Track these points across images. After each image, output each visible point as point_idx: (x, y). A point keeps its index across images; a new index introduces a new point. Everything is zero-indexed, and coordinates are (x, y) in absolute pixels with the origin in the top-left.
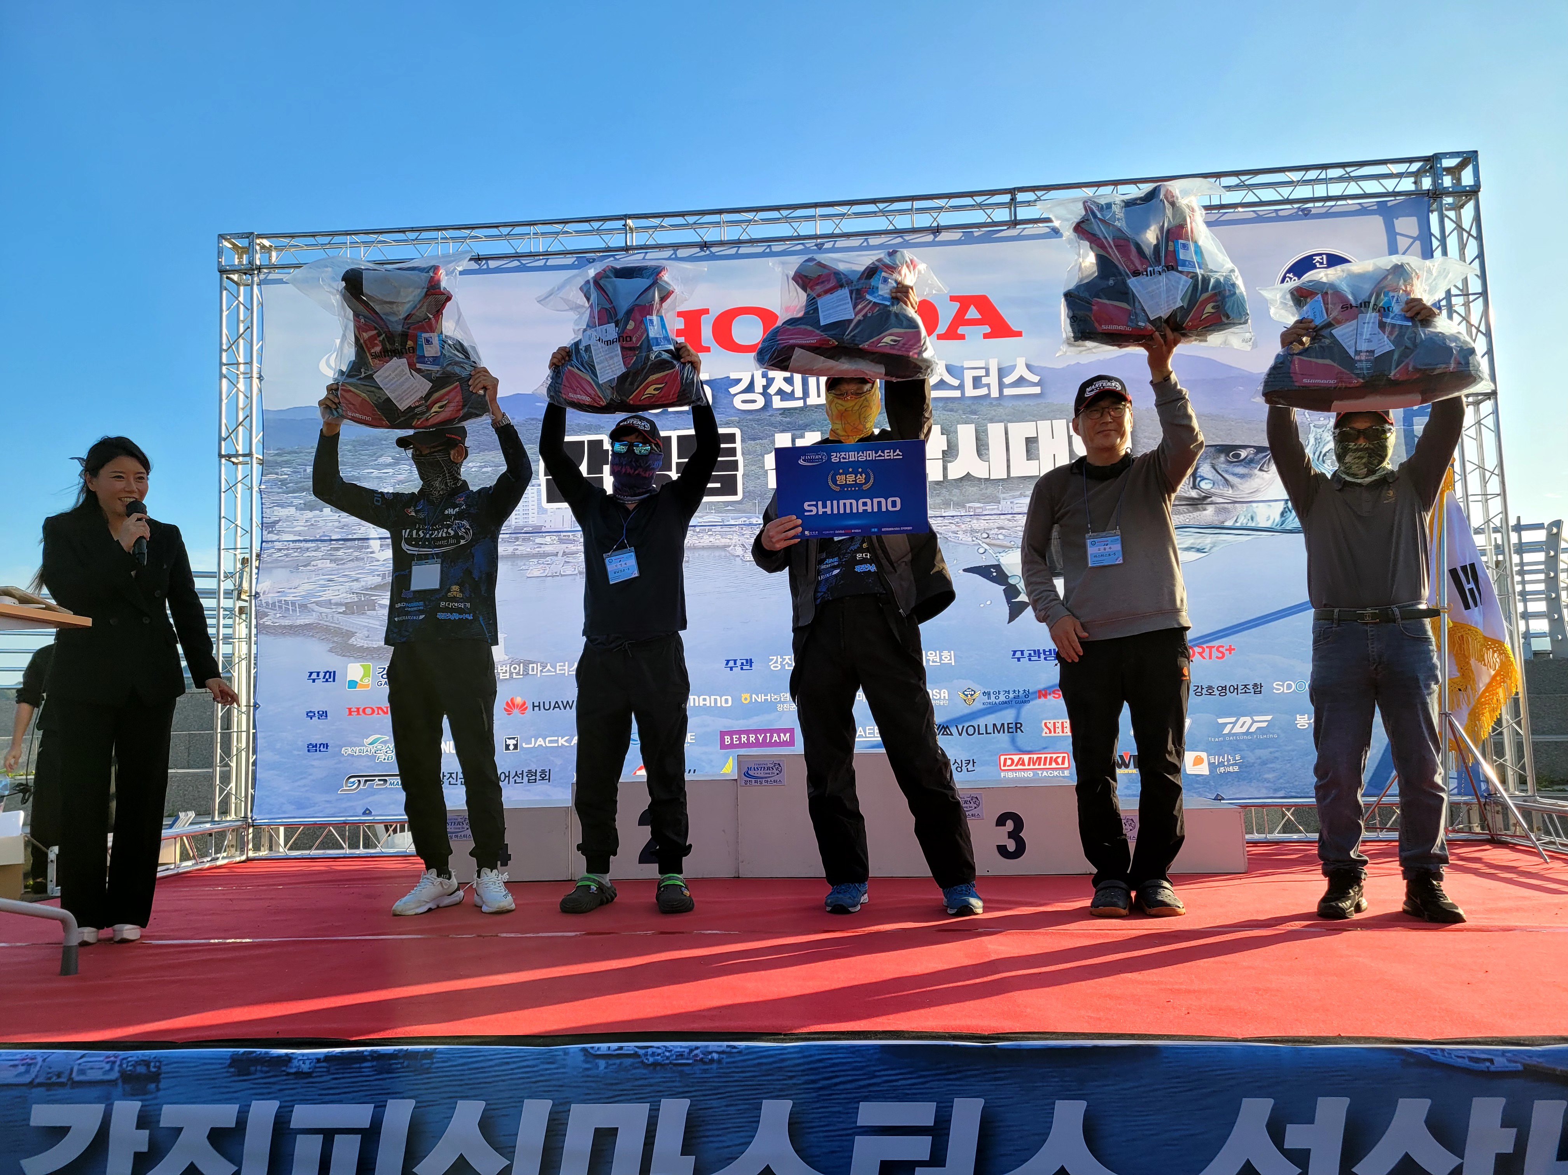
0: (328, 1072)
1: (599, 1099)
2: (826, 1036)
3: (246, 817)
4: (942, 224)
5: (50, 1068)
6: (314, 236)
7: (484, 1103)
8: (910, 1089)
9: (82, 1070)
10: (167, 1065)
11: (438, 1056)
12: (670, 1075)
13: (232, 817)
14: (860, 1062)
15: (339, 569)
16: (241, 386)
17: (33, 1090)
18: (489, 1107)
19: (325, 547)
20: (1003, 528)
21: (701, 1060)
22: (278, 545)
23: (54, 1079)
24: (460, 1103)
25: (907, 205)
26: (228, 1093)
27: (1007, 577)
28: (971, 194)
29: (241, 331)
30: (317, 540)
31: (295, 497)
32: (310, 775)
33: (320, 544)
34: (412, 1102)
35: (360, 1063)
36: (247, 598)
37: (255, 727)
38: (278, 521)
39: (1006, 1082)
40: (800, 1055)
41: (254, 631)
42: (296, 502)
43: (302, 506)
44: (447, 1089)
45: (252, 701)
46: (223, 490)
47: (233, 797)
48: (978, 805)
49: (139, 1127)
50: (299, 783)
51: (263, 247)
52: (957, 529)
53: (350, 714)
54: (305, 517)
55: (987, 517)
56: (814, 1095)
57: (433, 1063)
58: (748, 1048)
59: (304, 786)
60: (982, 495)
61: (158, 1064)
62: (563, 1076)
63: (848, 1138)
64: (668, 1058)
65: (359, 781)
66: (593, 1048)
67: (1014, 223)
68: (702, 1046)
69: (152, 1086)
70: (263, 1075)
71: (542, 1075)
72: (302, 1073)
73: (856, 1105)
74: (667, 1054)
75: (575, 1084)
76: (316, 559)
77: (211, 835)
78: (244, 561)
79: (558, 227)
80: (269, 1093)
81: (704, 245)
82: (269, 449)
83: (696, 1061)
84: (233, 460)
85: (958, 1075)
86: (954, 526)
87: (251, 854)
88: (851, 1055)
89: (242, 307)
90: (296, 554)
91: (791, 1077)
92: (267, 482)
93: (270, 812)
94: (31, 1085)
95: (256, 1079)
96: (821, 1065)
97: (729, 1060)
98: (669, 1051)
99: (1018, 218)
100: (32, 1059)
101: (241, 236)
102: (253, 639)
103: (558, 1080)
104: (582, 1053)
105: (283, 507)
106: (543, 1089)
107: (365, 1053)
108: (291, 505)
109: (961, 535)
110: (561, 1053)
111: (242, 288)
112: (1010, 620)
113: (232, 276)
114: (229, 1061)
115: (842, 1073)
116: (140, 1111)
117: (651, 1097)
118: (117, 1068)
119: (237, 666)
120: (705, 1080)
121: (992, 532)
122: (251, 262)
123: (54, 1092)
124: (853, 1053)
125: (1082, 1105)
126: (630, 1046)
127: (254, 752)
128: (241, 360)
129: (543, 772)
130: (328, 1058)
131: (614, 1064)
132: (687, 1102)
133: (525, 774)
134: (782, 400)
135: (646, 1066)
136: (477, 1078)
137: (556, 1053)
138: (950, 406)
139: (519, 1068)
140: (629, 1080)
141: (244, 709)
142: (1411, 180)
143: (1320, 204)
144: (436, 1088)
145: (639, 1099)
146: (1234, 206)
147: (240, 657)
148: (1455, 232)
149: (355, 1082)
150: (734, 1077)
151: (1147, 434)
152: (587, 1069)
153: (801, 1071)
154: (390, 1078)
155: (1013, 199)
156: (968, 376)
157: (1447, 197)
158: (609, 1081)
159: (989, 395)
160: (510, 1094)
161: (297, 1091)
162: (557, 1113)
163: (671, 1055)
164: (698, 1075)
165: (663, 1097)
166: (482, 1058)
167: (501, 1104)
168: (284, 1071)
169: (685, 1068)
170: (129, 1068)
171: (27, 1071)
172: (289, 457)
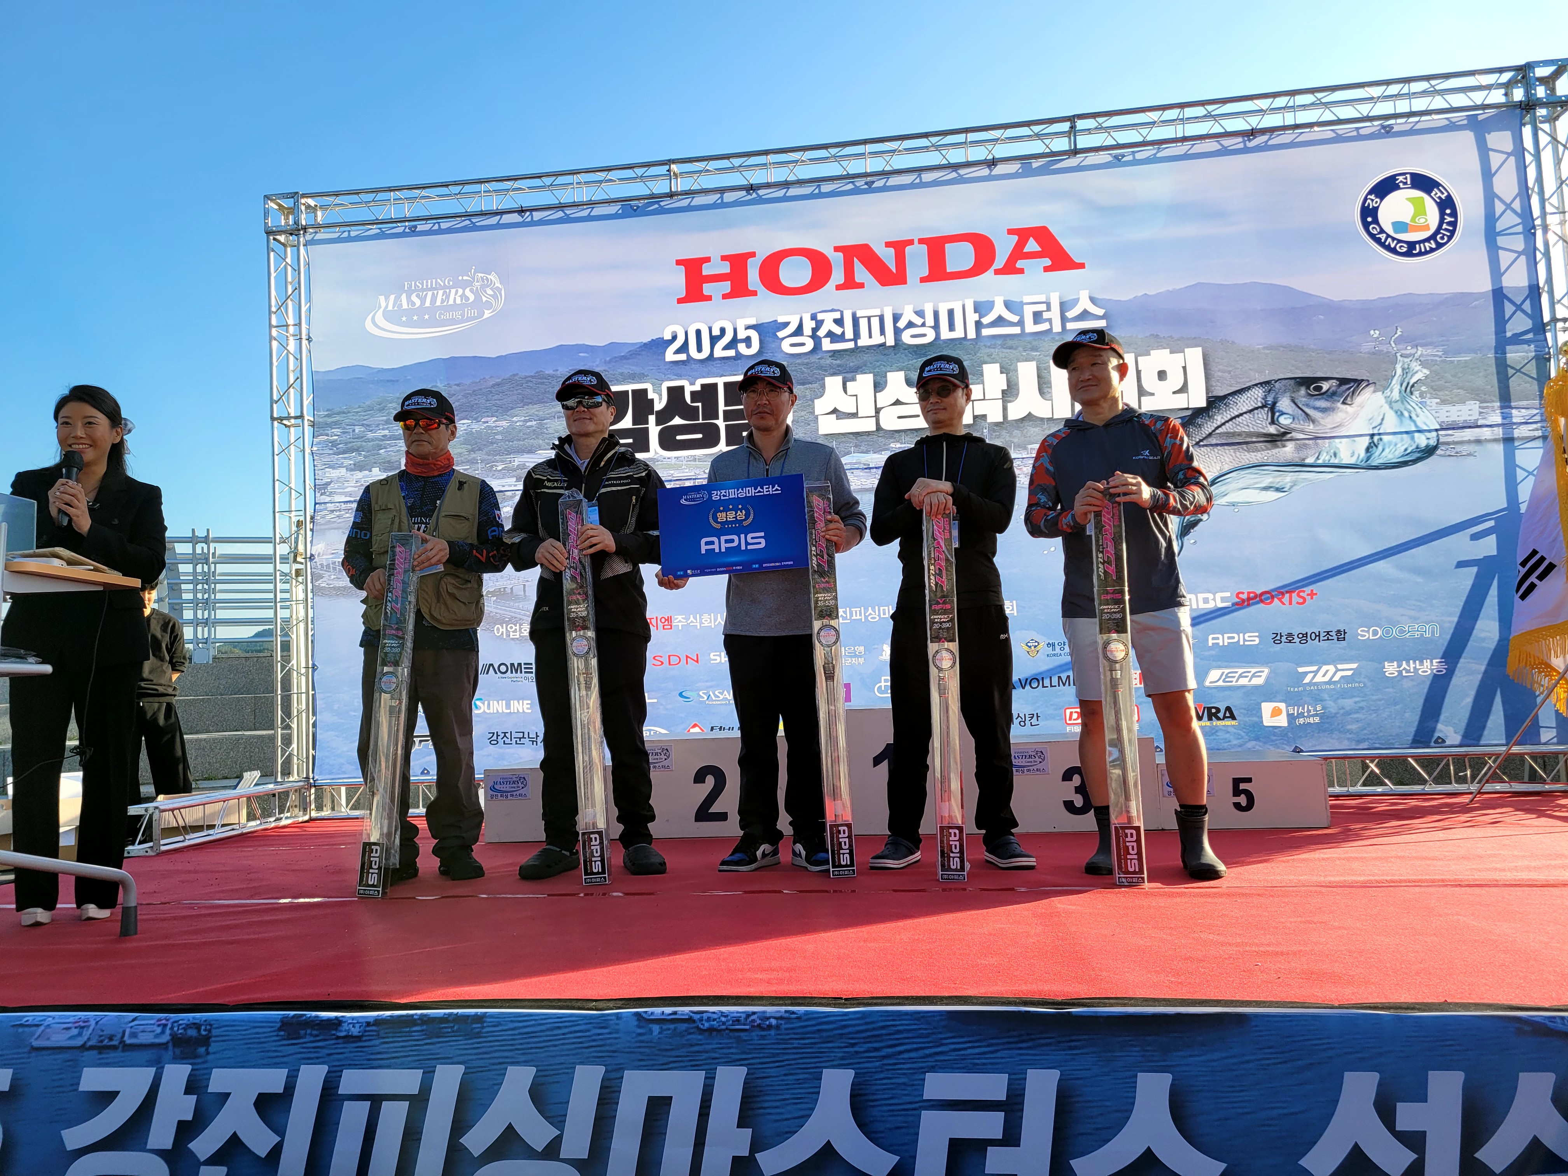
0: (378, 1036)
1: (653, 1065)
2: (889, 1001)
3: (308, 778)
4: (997, 156)
5: (103, 1031)
6: (358, 194)
7: (535, 1069)
9: (135, 1033)
10: (217, 1028)
11: (488, 1020)
13: (294, 777)
14: (926, 1029)
16: (291, 348)
17: (86, 1053)
18: (540, 1073)
21: (759, 1026)
22: (330, 506)
23: (106, 1042)
24: (510, 1068)
25: (961, 138)
26: (277, 1057)
28: (1030, 123)
29: (290, 292)
34: (462, 1068)
35: (410, 1027)
36: (303, 561)
37: (313, 689)
38: (331, 482)
41: (310, 595)
42: (347, 462)
43: (353, 466)
44: (496, 1055)
45: (310, 662)
46: (276, 452)
47: (295, 758)
48: (1044, 760)
49: (188, 1091)
51: (308, 207)
54: (355, 477)
57: (483, 1027)
61: (208, 1027)
62: (616, 1041)
64: (724, 1023)
66: (646, 1012)
67: (1075, 152)
69: (202, 1050)
70: (312, 1039)
71: (594, 1040)
72: (352, 1037)
74: (723, 1019)
75: (629, 1050)
77: (274, 795)
78: (299, 524)
79: (602, 175)
80: (317, 1058)
81: (751, 188)
82: (319, 411)
83: (753, 1026)
84: (285, 422)
87: (314, 814)
88: (916, 1022)
89: (289, 268)
91: (853, 1045)
92: (318, 443)
93: (331, 773)
94: (83, 1048)
96: (884, 1032)
98: (725, 1016)
99: (1078, 147)
100: (85, 1022)
101: (285, 196)
102: (310, 600)
103: (611, 1045)
105: (334, 468)
107: (415, 1017)
108: (341, 466)
110: (613, 1018)
111: (289, 249)
113: (278, 237)
115: (907, 1041)
116: (190, 1075)
118: (168, 1031)
119: (295, 628)
122: (297, 223)
123: (107, 1056)
125: (1167, 1078)
127: (314, 714)
128: (290, 321)
131: (669, 1029)
132: (745, 1070)
134: (831, 342)
135: (701, 1031)
136: (528, 1043)
137: (609, 1018)
138: (1010, 343)
139: (571, 1033)
140: (683, 1046)
141: (303, 671)
142: (1503, 91)
143: (1403, 120)
144: (486, 1053)
145: (694, 1066)
146: (1310, 125)
147: (297, 619)
148: (1550, 145)
149: (402, 1047)
150: (792, 1044)
151: (1221, 367)
152: (640, 1034)
153: (864, 1038)
154: (439, 1042)
155: (1073, 127)
156: (1028, 312)
157: (1540, 108)
158: (663, 1047)
159: (1050, 331)
160: (562, 1060)
161: (345, 1055)
162: (609, 1079)
163: (728, 1021)
164: (755, 1042)
165: (719, 1064)
166: (533, 1022)
167: (552, 1070)
168: (334, 1035)
169: (742, 1034)
170: (180, 1031)
171: (80, 1034)
172: (338, 418)
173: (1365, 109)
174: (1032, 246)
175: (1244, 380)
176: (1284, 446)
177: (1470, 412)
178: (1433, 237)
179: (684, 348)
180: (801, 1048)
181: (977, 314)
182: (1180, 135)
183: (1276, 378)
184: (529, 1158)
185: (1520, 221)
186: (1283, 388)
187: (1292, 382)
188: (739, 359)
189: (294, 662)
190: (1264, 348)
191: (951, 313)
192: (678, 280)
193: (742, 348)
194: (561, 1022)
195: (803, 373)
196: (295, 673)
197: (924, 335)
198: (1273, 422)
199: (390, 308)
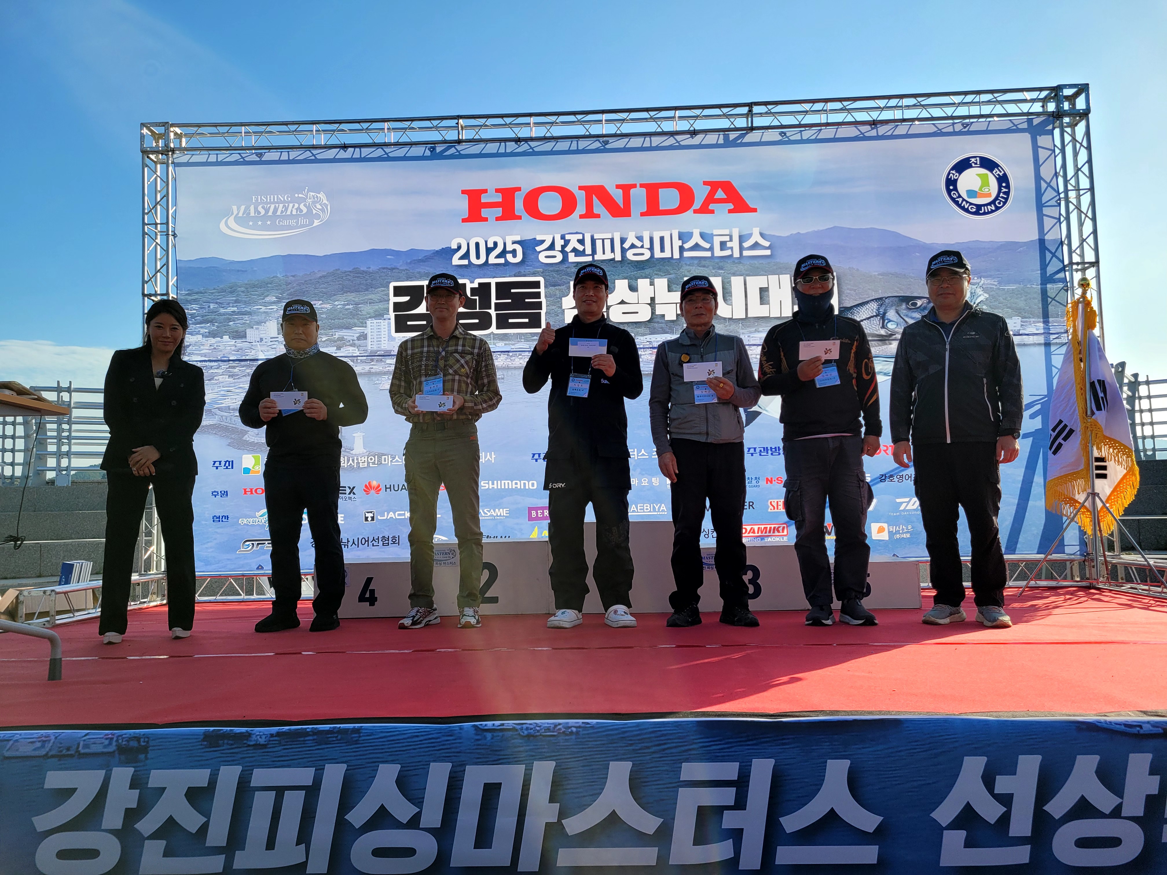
0: (280, 744)
1: (487, 762)
2: (655, 715)
4: (698, 128)
5: (60, 744)
6: (216, 126)
7: (399, 766)
8: (719, 752)
9: (86, 745)
10: (153, 740)
11: (363, 731)
12: (540, 744)
13: (154, 571)
14: (681, 733)
15: (235, 383)
16: (158, 241)
17: (48, 760)
18: (404, 769)
19: (224, 366)
21: (564, 732)
23: (64, 752)
24: (381, 766)
25: (670, 113)
28: (720, 106)
29: (159, 199)
30: (218, 361)
31: (201, 327)
32: (215, 539)
33: (221, 363)
34: (344, 766)
35: (306, 737)
39: (790, 746)
40: (637, 729)
42: (203, 331)
43: (207, 334)
44: (372, 756)
47: (155, 555)
49: (132, 787)
51: (176, 134)
53: (245, 493)
54: (209, 342)
56: (648, 757)
57: (360, 737)
58: (596, 724)
61: (146, 740)
62: (460, 745)
63: (673, 789)
64: (538, 731)
65: (253, 544)
66: (481, 725)
67: (752, 129)
68: (564, 723)
69: (142, 756)
70: (229, 747)
72: (259, 745)
73: (679, 765)
74: (538, 728)
75: (468, 751)
76: (217, 374)
79: (406, 124)
80: (235, 760)
81: (518, 140)
82: (181, 290)
83: (559, 733)
85: (755, 742)
88: (675, 728)
89: (159, 179)
91: (631, 745)
94: (46, 756)
95: (223, 750)
97: (584, 732)
99: (754, 125)
100: (46, 737)
101: (157, 125)
103: (456, 748)
104: (474, 729)
106: (444, 755)
107: (309, 730)
108: (198, 333)
110: (457, 728)
111: (159, 166)
113: (151, 156)
114: (202, 737)
115: (670, 741)
116: (133, 775)
117: (527, 760)
118: (114, 743)
120: (567, 747)
122: (167, 145)
123: (66, 762)
124: (677, 726)
125: (847, 763)
126: (510, 723)
128: (158, 221)
129: (394, 537)
130: (279, 734)
131: (498, 736)
132: (553, 764)
133: (380, 539)
134: (575, 256)
135: (522, 737)
136: (395, 747)
137: (454, 729)
138: (703, 263)
139: (426, 740)
140: (509, 748)
142: (1041, 104)
143: (975, 120)
144: (363, 755)
145: (518, 761)
146: (913, 120)
148: (1071, 143)
149: (299, 752)
150: (587, 745)
151: (849, 287)
152: (478, 740)
153: (639, 740)
154: (327, 748)
155: (750, 111)
156: (717, 241)
157: (1066, 117)
158: (494, 749)
159: (732, 256)
160: (420, 759)
161: (254, 758)
162: (455, 772)
163: (541, 729)
164: (562, 744)
165: (535, 760)
166: (398, 733)
167: (413, 766)
168: (245, 743)
169: (551, 739)
170: (124, 743)
171: (43, 746)
172: (196, 297)
173: (949, 111)
174: (720, 194)
175: (865, 296)
176: (890, 344)
177: (1015, 325)
178: (993, 202)
179: (466, 256)
180: (593, 748)
181: (681, 241)
182: (824, 121)
183: (887, 295)
184: (398, 828)
186: (891, 303)
187: (897, 299)
188: (507, 265)
190: (879, 274)
191: (662, 239)
192: (463, 205)
193: (509, 257)
194: (419, 732)
195: (554, 278)
197: (643, 254)
198: (883, 327)
199: (240, 215)
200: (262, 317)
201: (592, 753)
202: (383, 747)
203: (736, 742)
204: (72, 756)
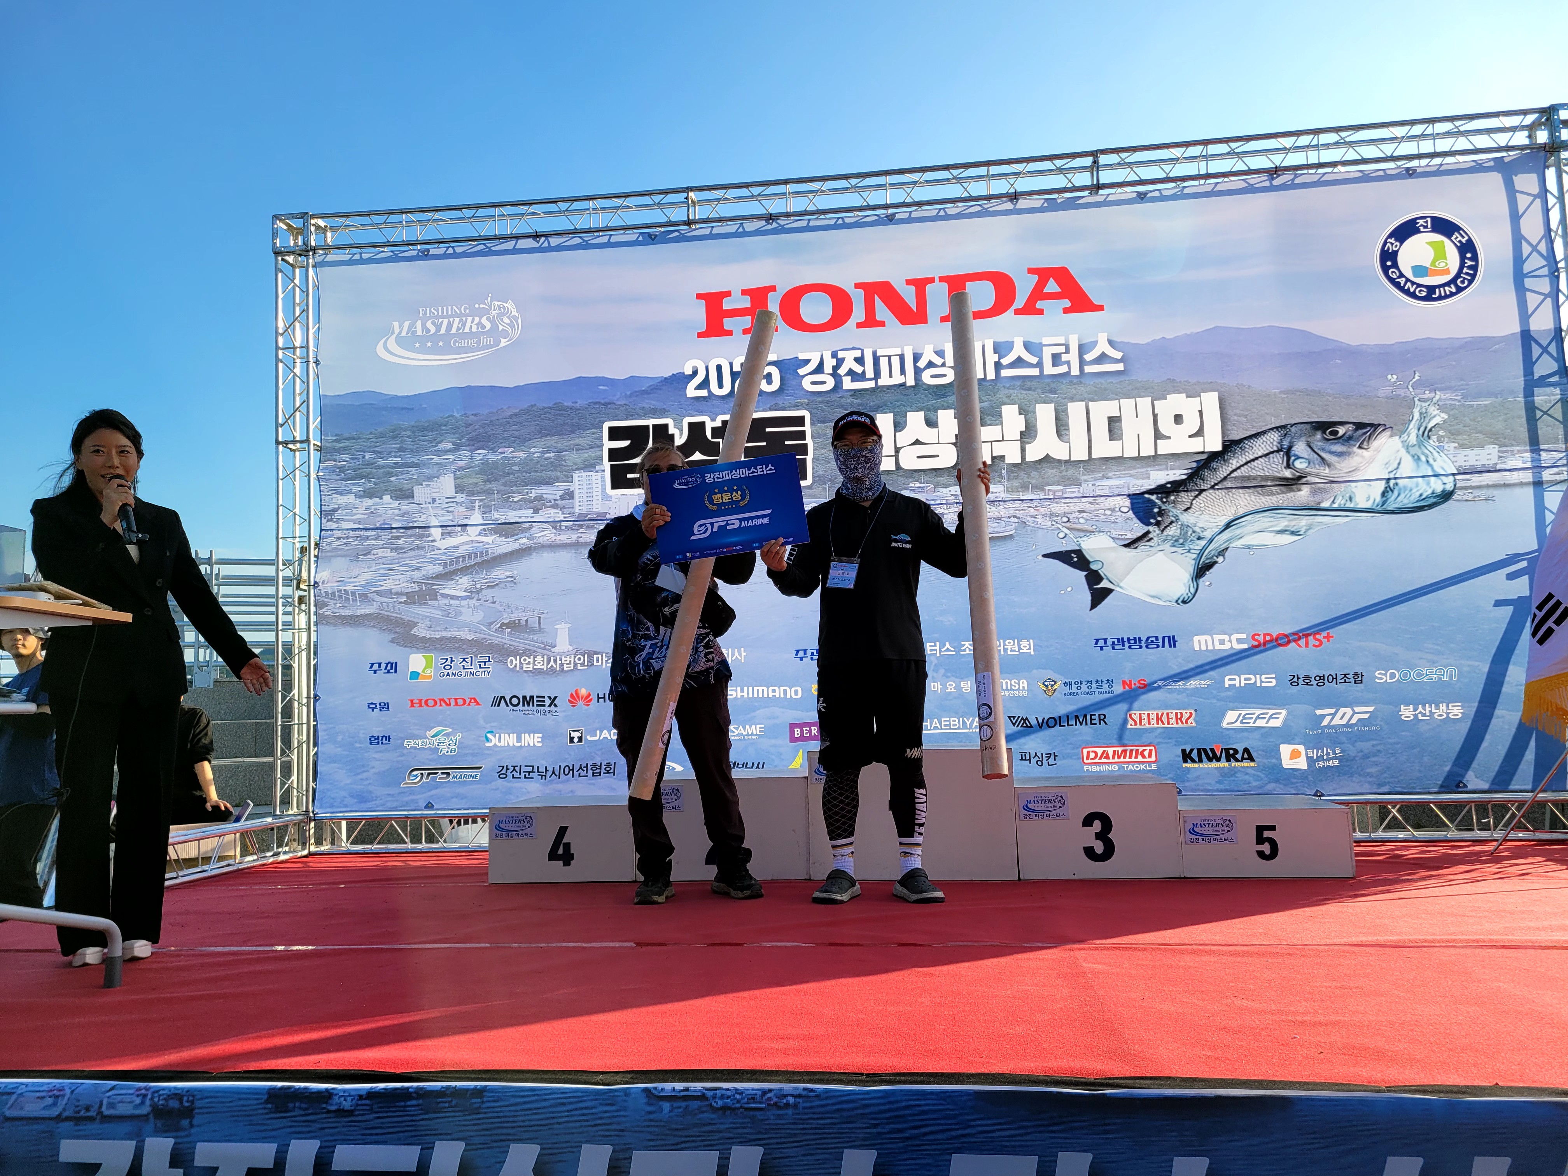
2: (913, 1079)
3: (307, 811)
4: (1019, 190)
5: (78, 1100)
6: (369, 215)
7: (539, 1147)
9: (112, 1103)
12: (741, 1121)
13: (294, 810)
15: (399, 558)
16: (298, 370)
19: (385, 536)
20: (1084, 512)
21: (775, 1104)
22: (337, 533)
23: (83, 1113)
24: (513, 1146)
27: (1088, 562)
28: (1051, 158)
29: (297, 314)
30: (377, 529)
31: (354, 485)
33: (380, 532)
34: (462, 1145)
36: (306, 588)
37: (315, 720)
38: (337, 509)
39: (1117, 1135)
41: (313, 621)
42: (355, 489)
43: (362, 493)
45: (312, 692)
46: (281, 477)
47: (295, 791)
49: (173, 1164)
50: (360, 777)
51: (318, 227)
52: (1036, 513)
54: (364, 504)
55: (1067, 501)
58: (826, 1091)
59: (367, 779)
60: (1063, 477)
61: (191, 1098)
64: (738, 1101)
66: (656, 1088)
67: (1097, 187)
69: (186, 1122)
71: (601, 1118)
74: (738, 1097)
75: (637, 1129)
76: (376, 547)
77: (272, 829)
78: (303, 550)
79: (618, 202)
81: (771, 218)
82: (327, 435)
83: (769, 1105)
84: (291, 446)
85: (1062, 1127)
86: (1032, 510)
87: (313, 849)
89: (298, 289)
90: (356, 543)
92: (325, 469)
93: (332, 806)
94: (58, 1118)
99: (1101, 182)
100: (60, 1090)
101: (295, 216)
102: (313, 628)
103: (619, 1123)
105: (341, 494)
108: (349, 492)
109: (1040, 519)
111: (296, 271)
112: (1091, 609)
113: (287, 258)
115: (932, 1122)
117: (721, 1144)
118: (148, 1102)
119: (297, 657)
120: (781, 1126)
121: (1073, 516)
122: (306, 243)
125: (1204, 1163)
126: (698, 1086)
127: (315, 745)
128: (298, 344)
131: (680, 1107)
134: (852, 381)
135: (715, 1110)
137: (616, 1094)
138: (1029, 384)
139: (576, 1109)
140: (695, 1125)
141: (305, 701)
142: (1527, 133)
143: (1427, 161)
144: (487, 1130)
145: (708, 1146)
146: (1335, 164)
147: (299, 647)
150: (811, 1124)
152: (650, 1113)
155: (1095, 162)
156: (1047, 353)
157: (1564, 150)
158: (674, 1126)
159: (1068, 373)
163: (742, 1099)
165: (733, 1144)
166: (536, 1098)
167: (557, 1148)
169: (757, 1113)
170: (161, 1102)
171: (55, 1104)
172: (347, 444)
173: (1388, 149)
175: (1260, 423)
179: (705, 384)
180: (820, 1129)
181: (997, 355)
182: (1204, 172)
185: (1545, 263)
189: (295, 691)
190: (1281, 392)
192: (698, 314)
194: (565, 1098)
195: (823, 411)
196: (296, 703)
199: (404, 334)
200: (433, 471)
201: (817, 1136)
202: (514, 1119)
203: (1034, 1126)
204: (91, 1119)
